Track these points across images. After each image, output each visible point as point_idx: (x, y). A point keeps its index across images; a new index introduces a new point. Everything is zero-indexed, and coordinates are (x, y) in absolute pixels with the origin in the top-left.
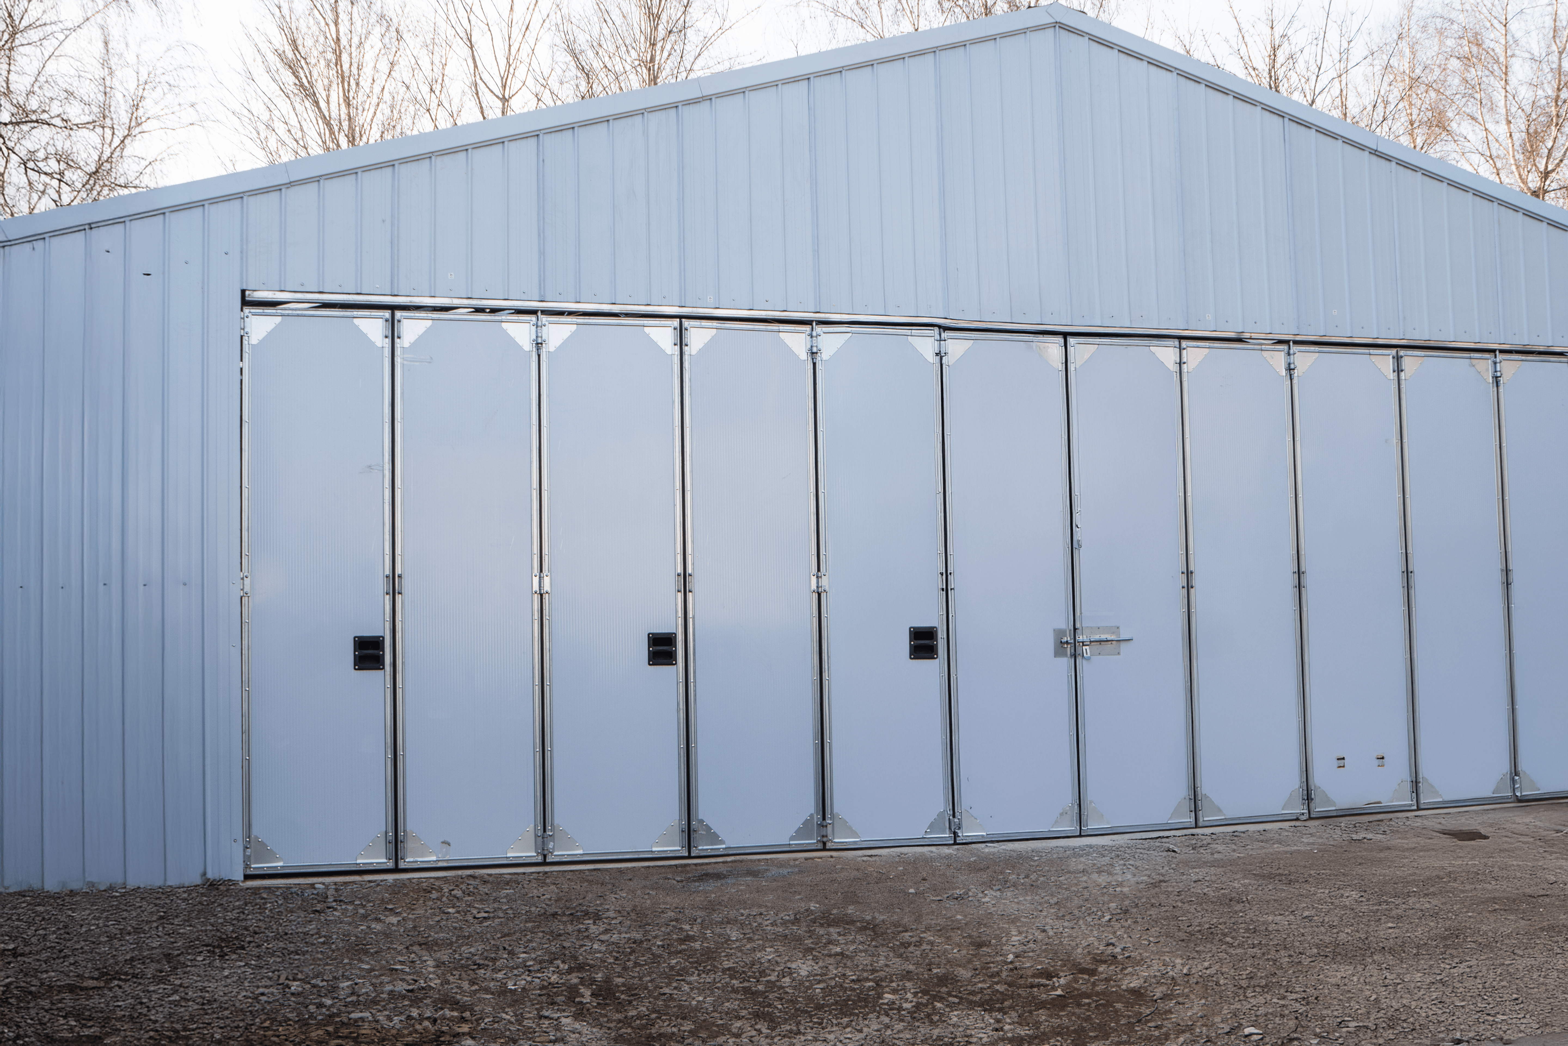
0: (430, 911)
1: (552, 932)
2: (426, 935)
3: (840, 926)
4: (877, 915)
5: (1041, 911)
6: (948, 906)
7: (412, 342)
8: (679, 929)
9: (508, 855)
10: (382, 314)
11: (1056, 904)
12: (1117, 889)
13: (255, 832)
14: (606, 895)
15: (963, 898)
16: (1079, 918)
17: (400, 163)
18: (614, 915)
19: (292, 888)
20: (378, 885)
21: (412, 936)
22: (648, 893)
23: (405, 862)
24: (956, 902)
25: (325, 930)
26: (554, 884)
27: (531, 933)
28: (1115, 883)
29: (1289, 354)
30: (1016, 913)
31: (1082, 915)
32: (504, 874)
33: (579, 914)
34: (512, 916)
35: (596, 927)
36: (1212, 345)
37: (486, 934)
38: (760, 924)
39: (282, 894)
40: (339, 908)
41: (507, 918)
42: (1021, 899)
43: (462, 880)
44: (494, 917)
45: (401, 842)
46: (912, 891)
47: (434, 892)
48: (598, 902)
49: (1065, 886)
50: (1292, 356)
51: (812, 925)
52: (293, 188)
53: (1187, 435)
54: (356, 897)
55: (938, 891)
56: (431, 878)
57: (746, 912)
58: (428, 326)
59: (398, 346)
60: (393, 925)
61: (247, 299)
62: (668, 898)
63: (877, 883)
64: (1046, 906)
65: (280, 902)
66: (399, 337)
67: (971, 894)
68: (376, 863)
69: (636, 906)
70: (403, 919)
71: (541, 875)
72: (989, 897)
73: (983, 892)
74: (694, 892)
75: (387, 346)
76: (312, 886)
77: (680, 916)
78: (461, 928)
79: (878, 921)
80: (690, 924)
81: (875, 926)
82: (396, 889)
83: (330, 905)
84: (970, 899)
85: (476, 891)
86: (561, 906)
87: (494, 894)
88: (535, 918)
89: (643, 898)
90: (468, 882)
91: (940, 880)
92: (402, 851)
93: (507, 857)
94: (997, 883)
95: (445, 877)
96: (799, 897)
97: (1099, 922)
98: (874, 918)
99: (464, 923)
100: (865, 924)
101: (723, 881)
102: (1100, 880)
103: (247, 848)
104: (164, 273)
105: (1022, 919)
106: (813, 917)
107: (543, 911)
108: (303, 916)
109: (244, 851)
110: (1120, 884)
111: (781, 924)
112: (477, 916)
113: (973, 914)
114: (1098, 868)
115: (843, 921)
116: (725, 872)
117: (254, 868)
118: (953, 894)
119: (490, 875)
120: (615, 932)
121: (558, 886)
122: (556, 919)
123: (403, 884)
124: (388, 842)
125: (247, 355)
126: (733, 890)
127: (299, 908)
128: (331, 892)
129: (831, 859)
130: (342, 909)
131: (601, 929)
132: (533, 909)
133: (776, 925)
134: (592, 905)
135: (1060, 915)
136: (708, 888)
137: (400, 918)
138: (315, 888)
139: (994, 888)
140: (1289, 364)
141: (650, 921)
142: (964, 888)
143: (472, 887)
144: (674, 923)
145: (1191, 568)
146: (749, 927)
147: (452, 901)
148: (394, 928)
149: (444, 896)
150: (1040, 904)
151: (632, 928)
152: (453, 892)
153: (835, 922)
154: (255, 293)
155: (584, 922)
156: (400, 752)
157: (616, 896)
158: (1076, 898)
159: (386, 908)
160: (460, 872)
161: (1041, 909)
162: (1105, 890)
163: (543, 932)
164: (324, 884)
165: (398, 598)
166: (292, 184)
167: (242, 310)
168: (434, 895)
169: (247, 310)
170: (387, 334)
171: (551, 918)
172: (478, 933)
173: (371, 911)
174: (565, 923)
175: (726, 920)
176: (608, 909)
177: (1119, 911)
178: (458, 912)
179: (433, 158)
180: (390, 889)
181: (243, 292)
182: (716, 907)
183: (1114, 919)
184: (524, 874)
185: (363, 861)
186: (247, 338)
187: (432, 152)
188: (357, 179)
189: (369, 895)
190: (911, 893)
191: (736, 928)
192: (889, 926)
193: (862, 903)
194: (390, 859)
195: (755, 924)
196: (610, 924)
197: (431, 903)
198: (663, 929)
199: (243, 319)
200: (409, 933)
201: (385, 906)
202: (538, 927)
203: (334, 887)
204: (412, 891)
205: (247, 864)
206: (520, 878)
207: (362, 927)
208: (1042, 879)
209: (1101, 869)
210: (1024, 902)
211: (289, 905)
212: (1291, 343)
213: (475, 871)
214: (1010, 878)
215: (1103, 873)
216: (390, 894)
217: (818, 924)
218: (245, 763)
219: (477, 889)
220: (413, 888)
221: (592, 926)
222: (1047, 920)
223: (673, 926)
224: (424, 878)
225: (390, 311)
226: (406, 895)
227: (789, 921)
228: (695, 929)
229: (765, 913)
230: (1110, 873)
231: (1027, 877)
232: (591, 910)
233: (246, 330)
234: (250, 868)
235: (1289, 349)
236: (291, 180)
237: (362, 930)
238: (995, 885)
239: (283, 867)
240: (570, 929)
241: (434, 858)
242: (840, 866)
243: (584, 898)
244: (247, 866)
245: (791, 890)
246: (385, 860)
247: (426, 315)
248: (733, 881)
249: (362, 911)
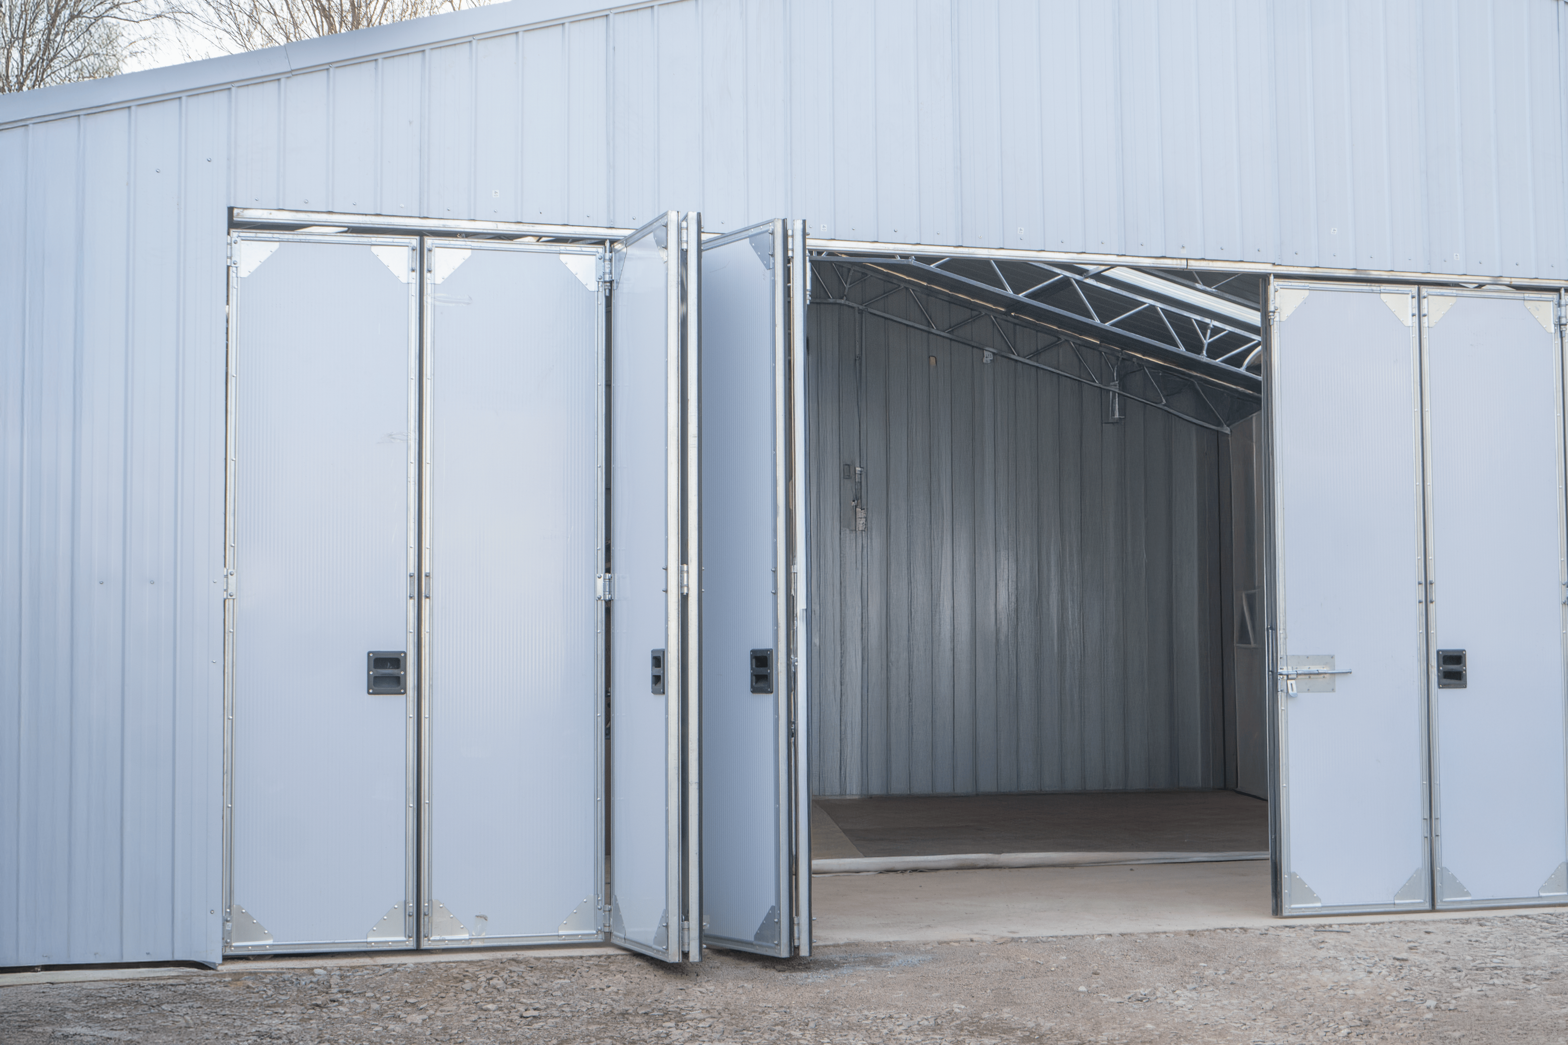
0: (464, 1007)
1: (623, 1038)
2: (460, 1040)
3: (995, 1035)
4: (1041, 1021)
5: (1255, 1020)
6: (1131, 1009)
7: (446, 277)
8: (787, 1036)
9: (561, 933)
10: (407, 241)
11: (1272, 1010)
12: (1349, 992)
13: (237, 901)
14: (688, 988)
15: (1149, 1000)
16: (1307, 1031)
17: (432, 49)
18: (701, 1016)
19: (284, 973)
20: (395, 971)
21: (442, 1041)
22: (743, 986)
23: (429, 940)
24: (1140, 1004)
25: (329, 1031)
26: (621, 972)
27: (597, 1039)
28: (1344, 984)
29: (1559, 305)
30: (1223, 1021)
31: (1310, 1027)
32: (555, 958)
33: (656, 1013)
34: (570, 1015)
35: (679, 1031)
36: (1460, 292)
37: (538, 1039)
38: (891, 1031)
39: (271, 981)
40: (346, 1001)
41: (564, 1018)
42: (1226, 1002)
43: (502, 965)
44: (546, 1016)
45: (425, 915)
46: (1082, 988)
47: (467, 981)
48: (679, 998)
49: (1279, 986)
50: (1563, 308)
51: (958, 1032)
52: (295, 77)
53: (1427, 408)
54: (368, 987)
55: (1116, 989)
56: (462, 962)
57: (871, 1014)
58: (467, 257)
59: (429, 281)
60: (416, 1024)
61: (235, 219)
62: (769, 993)
63: (1035, 977)
64: (1259, 1012)
65: (270, 993)
66: (429, 271)
67: (1158, 994)
68: (392, 942)
69: (728, 1003)
70: (430, 1018)
71: (602, 959)
72: (1184, 998)
73: (1174, 991)
74: (801, 986)
75: (414, 281)
76: (311, 971)
77: (786, 1018)
78: (505, 1031)
79: (1043, 1029)
80: (800, 1029)
81: (1041, 1036)
82: (419, 976)
83: (334, 997)
84: (1159, 1001)
85: (521, 980)
86: (632, 1002)
87: (545, 985)
88: (600, 1018)
89: (736, 992)
90: (510, 968)
91: (1116, 974)
92: (426, 927)
93: (558, 936)
94: (1191, 980)
95: (480, 961)
96: (937, 994)
97: (1334, 1037)
98: (1038, 1025)
99: (508, 1023)
100: (1028, 1034)
101: (838, 972)
102: (1325, 979)
103: (227, 921)
104: (128, 184)
105: (1232, 1031)
106: (958, 1022)
107: (609, 1009)
108: (299, 1012)
109: (223, 925)
110: (1351, 985)
111: (918, 1031)
112: (525, 1015)
113: (1166, 1023)
114: (1319, 962)
115: (997, 1028)
116: (837, 959)
117: (236, 947)
118: (1136, 994)
119: (538, 959)
120: (704, 1038)
121: (626, 974)
122: (628, 1019)
123: (428, 970)
124: (408, 915)
125: (235, 290)
126: (852, 984)
127: (294, 1000)
128: (335, 980)
129: (971, 944)
130: (350, 1003)
131: (687, 1035)
132: (596, 1005)
133: (912, 1032)
134: (672, 1001)
135: (1281, 1026)
136: (818, 980)
137: (425, 1017)
138: (314, 974)
139: (1188, 986)
140: (1560, 318)
141: (748, 1024)
142: (1149, 987)
143: (516, 974)
144: (779, 1028)
145: (1431, 578)
146: (877, 1034)
147: (491, 993)
148: (418, 1030)
149: (480, 986)
150: (1252, 1010)
151: (726, 1034)
152: (491, 982)
153: (988, 1030)
154: (246, 212)
155: (664, 1025)
156: (425, 800)
157: (701, 989)
158: (1297, 1003)
159: (406, 1002)
160: (499, 955)
161: (1254, 1017)
162: (1333, 993)
163: (612, 1037)
164: (325, 968)
165: (426, 603)
166: (294, 73)
167: (229, 234)
168: (468, 985)
169: (235, 233)
170: (414, 267)
171: (620, 1019)
172: (527, 1038)
173: (387, 1006)
174: (638, 1026)
175: (846, 1024)
176: (693, 1007)
177: (1358, 1023)
178: (500, 1009)
179: (474, 42)
180: (410, 976)
181: (231, 210)
182: (832, 1007)
183: (1354, 1034)
184: (581, 957)
185: (376, 939)
186: (234, 269)
187: (473, 35)
188: (376, 68)
189: (383, 984)
190: (1082, 992)
191: (861, 1037)
192: (1059, 1036)
193: (1020, 1004)
194: (409, 937)
195: (885, 1031)
196: (697, 1028)
197: (464, 996)
198: (766, 1036)
199: (231, 244)
200: (438, 1038)
201: (405, 999)
202: (605, 1030)
203: (338, 973)
204: (439, 980)
205: (227, 942)
206: (576, 963)
207: (377, 1029)
208: (1248, 975)
209: (1323, 964)
210: (1230, 1007)
211: (281, 997)
212: (1563, 291)
213: (519, 952)
214: (1206, 973)
215: (1327, 970)
216: (411, 984)
217: (966, 1032)
218: (227, 812)
219: (523, 977)
220: (441, 975)
221: (673, 1030)
222: (1266, 1032)
223: (779, 1032)
224: (454, 962)
225: (418, 238)
226: (432, 984)
227: (928, 1027)
228: (808, 1037)
229: (896, 1016)
230: (1335, 970)
231: (1228, 972)
232: (671, 1008)
233: (233, 259)
234: (231, 946)
235: (1560, 298)
236: (293, 68)
237: (376, 1031)
238: (1188, 983)
239: (273, 945)
240: (646, 1033)
241: (466, 936)
242: (985, 954)
243: (660, 991)
244: (226, 944)
245: (925, 985)
246: (403, 939)
247: (464, 243)
248: (851, 971)
249: (375, 1006)
